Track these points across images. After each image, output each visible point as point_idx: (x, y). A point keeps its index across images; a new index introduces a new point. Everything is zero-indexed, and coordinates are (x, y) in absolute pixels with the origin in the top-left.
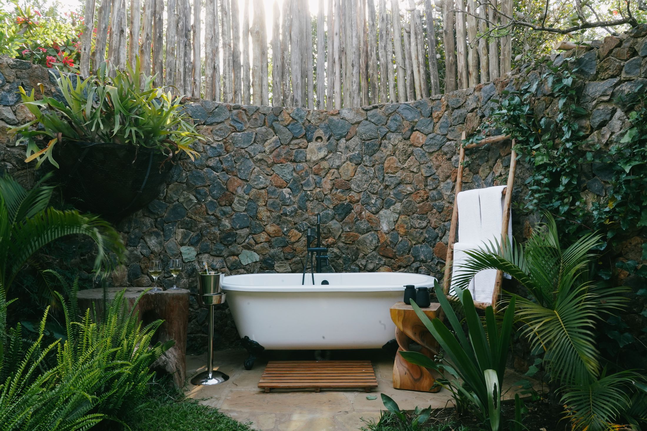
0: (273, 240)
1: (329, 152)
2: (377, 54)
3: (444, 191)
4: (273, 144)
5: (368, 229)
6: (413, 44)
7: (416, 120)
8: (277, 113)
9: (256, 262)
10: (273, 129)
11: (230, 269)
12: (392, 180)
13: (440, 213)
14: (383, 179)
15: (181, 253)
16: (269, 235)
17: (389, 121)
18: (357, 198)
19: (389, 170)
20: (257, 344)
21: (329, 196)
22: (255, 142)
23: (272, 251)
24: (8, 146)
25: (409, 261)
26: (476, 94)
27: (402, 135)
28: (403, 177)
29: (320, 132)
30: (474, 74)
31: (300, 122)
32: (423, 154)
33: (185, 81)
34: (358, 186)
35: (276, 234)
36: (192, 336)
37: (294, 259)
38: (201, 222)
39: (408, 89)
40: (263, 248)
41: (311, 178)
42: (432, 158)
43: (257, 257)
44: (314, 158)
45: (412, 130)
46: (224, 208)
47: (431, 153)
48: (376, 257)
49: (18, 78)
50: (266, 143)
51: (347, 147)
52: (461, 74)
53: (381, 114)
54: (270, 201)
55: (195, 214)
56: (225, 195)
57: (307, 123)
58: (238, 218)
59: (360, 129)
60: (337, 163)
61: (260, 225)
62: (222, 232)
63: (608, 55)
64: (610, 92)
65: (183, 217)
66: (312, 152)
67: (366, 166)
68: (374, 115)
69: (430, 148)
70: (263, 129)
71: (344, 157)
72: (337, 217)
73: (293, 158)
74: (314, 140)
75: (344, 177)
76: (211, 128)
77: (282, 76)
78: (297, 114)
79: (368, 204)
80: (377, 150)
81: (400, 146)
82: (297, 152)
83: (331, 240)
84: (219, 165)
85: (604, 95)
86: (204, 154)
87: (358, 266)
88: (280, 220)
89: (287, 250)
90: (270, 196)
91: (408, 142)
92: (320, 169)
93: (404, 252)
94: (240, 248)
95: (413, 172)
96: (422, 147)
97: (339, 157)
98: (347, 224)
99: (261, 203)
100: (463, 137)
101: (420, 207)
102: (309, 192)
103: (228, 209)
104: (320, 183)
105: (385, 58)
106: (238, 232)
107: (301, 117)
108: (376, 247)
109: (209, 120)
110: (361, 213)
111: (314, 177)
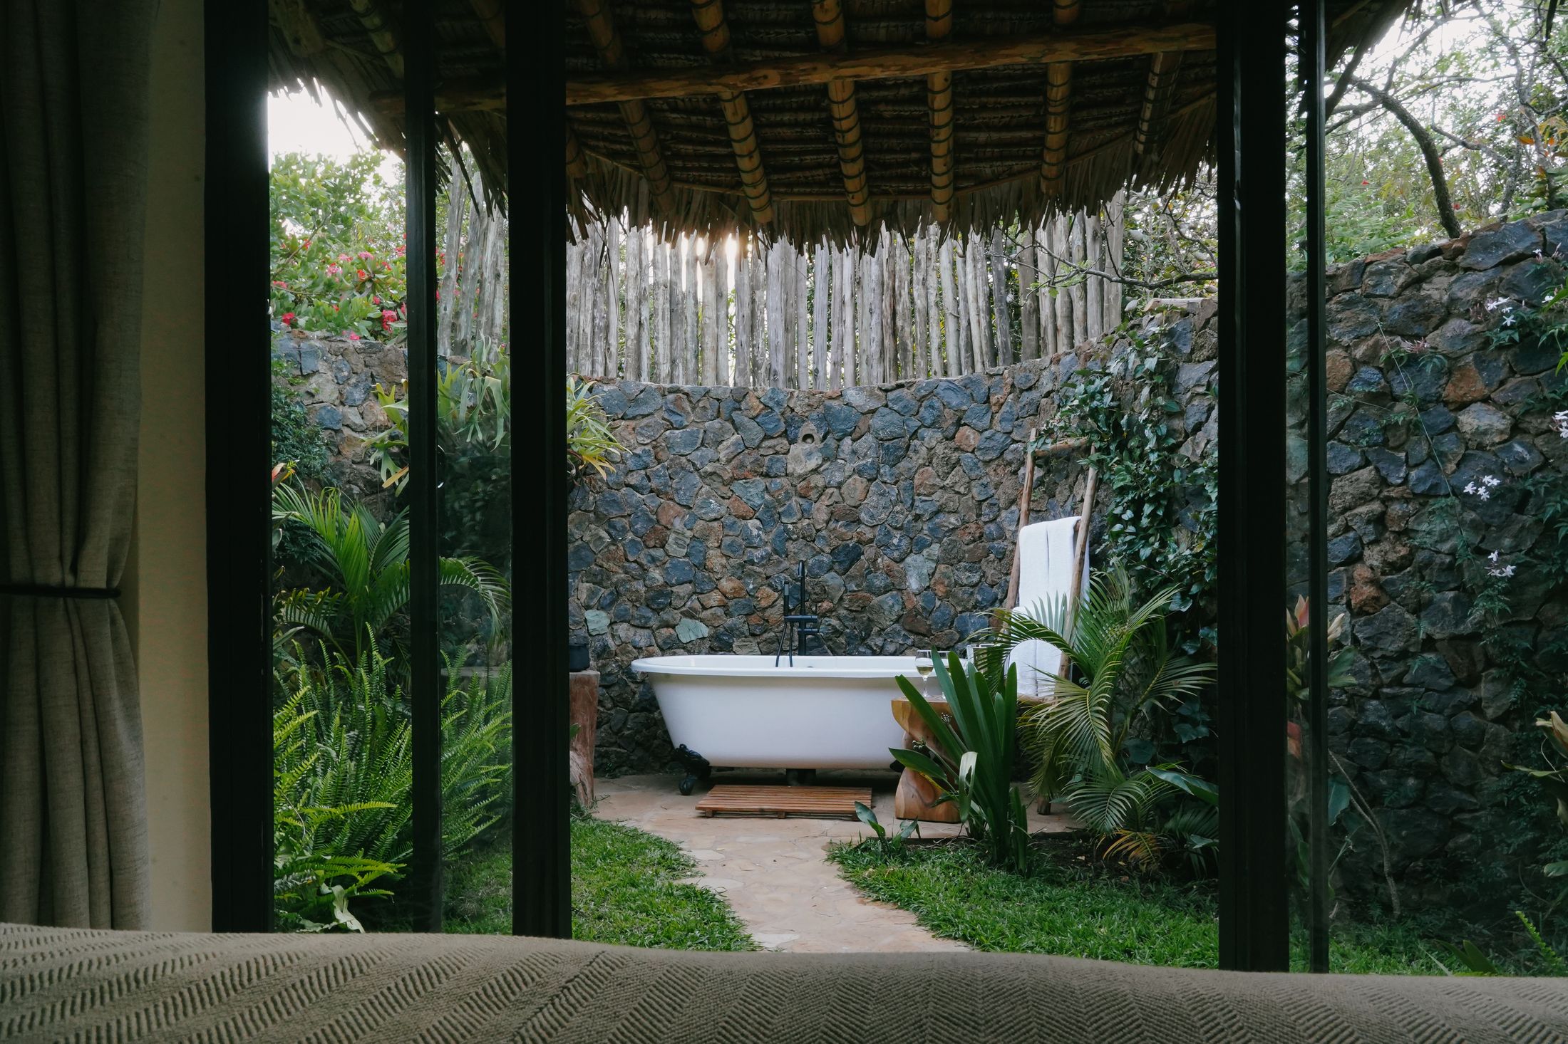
0: (731, 603)
1: (824, 460)
2: (911, 295)
3: (1005, 524)
4: (732, 449)
5: (886, 586)
6: (970, 276)
7: (965, 407)
8: (739, 396)
9: (704, 638)
10: (733, 422)
11: (662, 650)
12: (926, 506)
13: (1000, 560)
14: (912, 505)
15: (586, 620)
16: (724, 594)
17: (922, 409)
18: (869, 536)
19: (922, 490)
20: (699, 757)
21: (824, 533)
22: (702, 444)
23: (729, 621)
24: (354, 462)
25: (951, 640)
26: (1053, 368)
27: (943, 432)
28: (943, 501)
29: (809, 427)
30: (1064, 330)
31: (777, 410)
32: (975, 464)
33: (593, 347)
34: (872, 517)
35: (736, 594)
36: (602, 750)
37: (765, 636)
38: (616, 573)
39: (963, 352)
40: (715, 616)
41: (795, 501)
42: (990, 470)
43: (705, 631)
44: (800, 470)
45: (959, 424)
46: (652, 552)
47: (987, 463)
48: (898, 633)
49: (366, 366)
50: (721, 447)
51: (854, 452)
52: (1045, 329)
53: (909, 397)
54: (727, 540)
55: (608, 560)
56: (654, 530)
57: (788, 413)
58: (674, 566)
59: (876, 422)
60: (838, 477)
61: (710, 578)
62: (649, 588)
63: (1204, 327)
64: (1204, 382)
65: (589, 564)
66: (797, 460)
67: (885, 483)
68: (898, 399)
69: (985, 454)
70: (716, 424)
71: (849, 468)
72: (836, 567)
73: (765, 470)
74: (800, 440)
75: (850, 502)
76: (633, 423)
77: (752, 331)
78: (771, 399)
79: (887, 546)
80: (903, 457)
81: (940, 450)
82: (771, 460)
83: (826, 605)
84: (645, 482)
85: (1197, 385)
86: (622, 466)
87: (871, 648)
88: (743, 570)
89: (754, 619)
90: (726, 531)
91: (952, 444)
92: (809, 488)
93: (943, 625)
94: (677, 614)
95: (958, 493)
96: (973, 452)
97: (841, 469)
98: (853, 578)
99: (712, 543)
100: (1033, 438)
101: (969, 551)
102: (790, 526)
103: (658, 553)
104: (808, 511)
105: (924, 299)
106: (674, 589)
107: (778, 403)
108: (900, 617)
109: (630, 412)
110: (876, 560)
111: (801, 501)
